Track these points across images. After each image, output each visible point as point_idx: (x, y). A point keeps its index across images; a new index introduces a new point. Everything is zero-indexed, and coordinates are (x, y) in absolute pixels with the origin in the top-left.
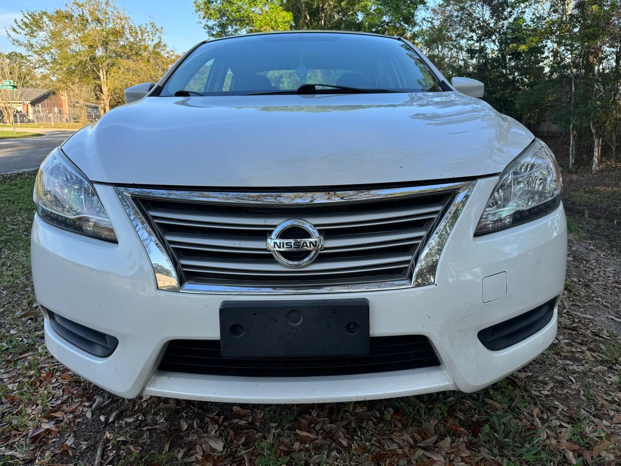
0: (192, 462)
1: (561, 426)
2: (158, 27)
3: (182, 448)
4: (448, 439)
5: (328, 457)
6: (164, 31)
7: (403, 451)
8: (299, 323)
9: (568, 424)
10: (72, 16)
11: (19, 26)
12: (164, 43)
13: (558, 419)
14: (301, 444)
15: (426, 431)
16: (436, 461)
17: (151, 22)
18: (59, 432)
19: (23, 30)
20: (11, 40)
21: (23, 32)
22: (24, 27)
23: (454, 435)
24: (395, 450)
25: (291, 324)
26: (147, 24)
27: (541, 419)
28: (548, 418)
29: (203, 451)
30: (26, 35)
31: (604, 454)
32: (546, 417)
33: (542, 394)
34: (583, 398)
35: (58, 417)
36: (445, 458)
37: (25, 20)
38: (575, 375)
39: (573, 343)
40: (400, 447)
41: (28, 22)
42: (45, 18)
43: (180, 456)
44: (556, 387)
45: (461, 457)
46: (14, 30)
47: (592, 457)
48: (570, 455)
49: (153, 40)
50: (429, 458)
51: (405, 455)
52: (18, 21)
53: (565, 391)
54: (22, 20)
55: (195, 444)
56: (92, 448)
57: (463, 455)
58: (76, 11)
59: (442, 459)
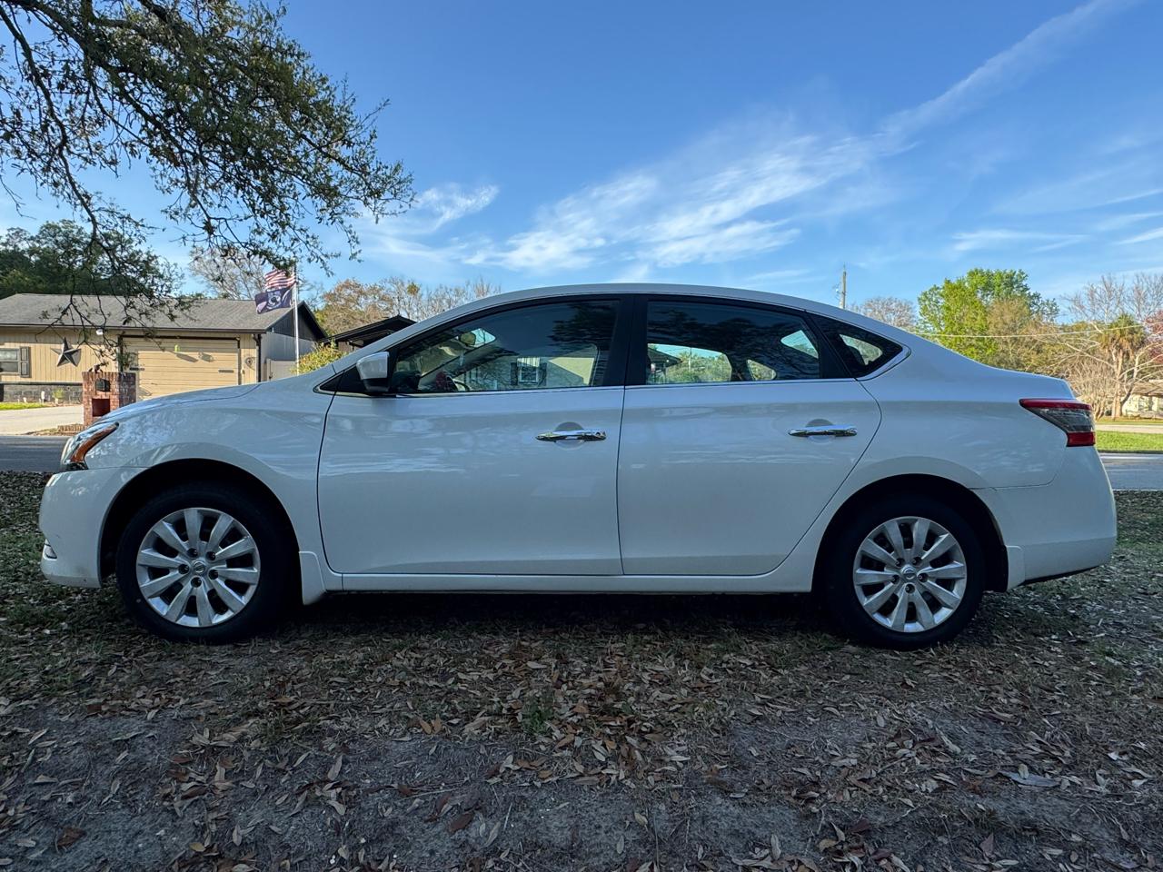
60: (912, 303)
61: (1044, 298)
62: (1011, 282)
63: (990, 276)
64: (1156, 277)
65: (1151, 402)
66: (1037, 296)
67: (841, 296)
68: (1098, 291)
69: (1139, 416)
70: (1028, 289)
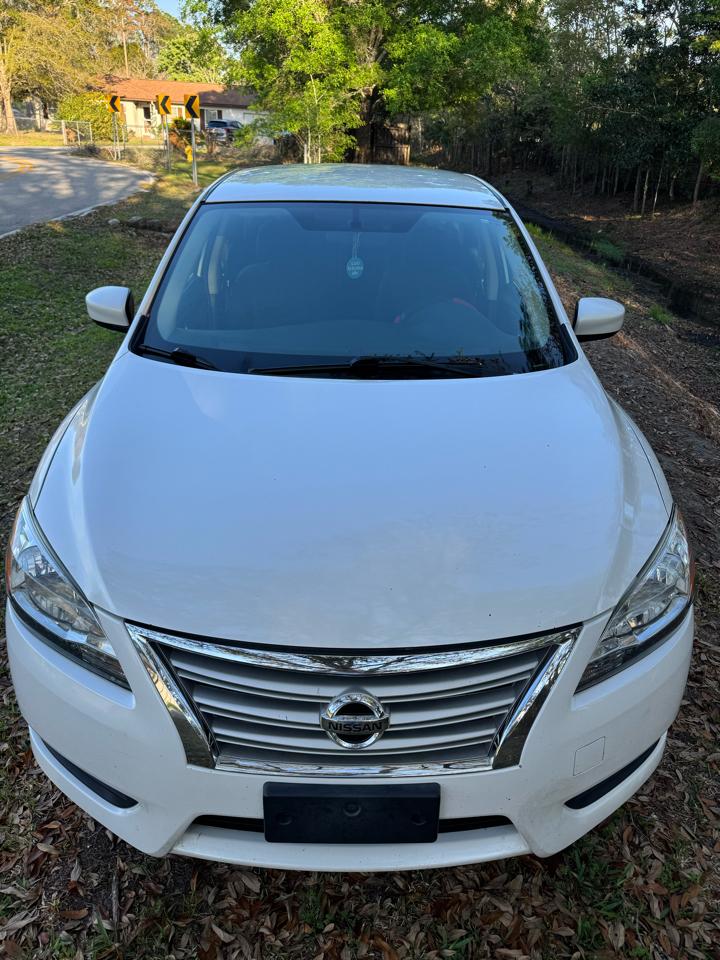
0: (225, 909)
1: (653, 857)
3: (213, 887)
4: (520, 878)
5: (382, 907)
7: (467, 897)
8: (357, 814)
9: (662, 853)
13: (651, 844)
14: (350, 886)
15: (496, 867)
16: (503, 912)
18: (60, 856)
23: (528, 871)
24: (458, 895)
25: (347, 814)
27: (631, 844)
28: (640, 843)
29: (237, 893)
31: (694, 901)
32: (637, 842)
33: (639, 800)
34: (686, 807)
35: (54, 829)
36: (513, 908)
38: (684, 768)
39: (692, 708)
40: (465, 891)
43: (211, 899)
44: (658, 789)
45: (533, 907)
47: (680, 906)
48: (655, 906)
50: (496, 907)
51: (469, 902)
53: (667, 795)
55: (226, 880)
56: (105, 884)
57: (536, 904)
59: (510, 909)
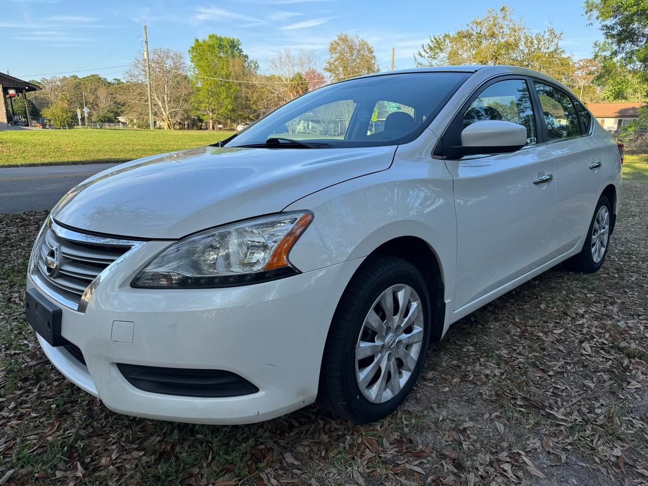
2: (557, 33)
6: (563, 37)
10: (471, 35)
11: (425, 50)
12: (562, 50)
17: (550, 28)
19: (427, 53)
20: (417, 63)
21: (426, 55)
22: (428, 51)
26: (545, 32)
30: (429, 57)
37: (431, 45)
41: (432, 46)
42: (447, 41)
46: (420, 54)
49: (548, 48)
52: (425, 46)
54: (429, 45)
58: (475, 29)
60: (184, 54)
61: (250, 58)
62: (233, 45)
63: (221, 39)
64: (308, 52)
65: (308, 124)
66: (246, 57)
67: (144, 44)
68: (284, 57)
69: (304, 132)
70: (242, 52)
